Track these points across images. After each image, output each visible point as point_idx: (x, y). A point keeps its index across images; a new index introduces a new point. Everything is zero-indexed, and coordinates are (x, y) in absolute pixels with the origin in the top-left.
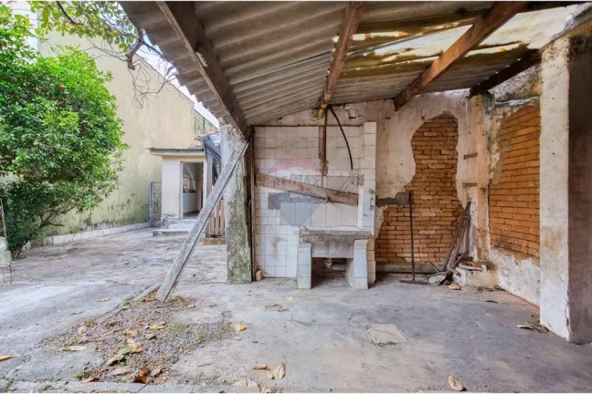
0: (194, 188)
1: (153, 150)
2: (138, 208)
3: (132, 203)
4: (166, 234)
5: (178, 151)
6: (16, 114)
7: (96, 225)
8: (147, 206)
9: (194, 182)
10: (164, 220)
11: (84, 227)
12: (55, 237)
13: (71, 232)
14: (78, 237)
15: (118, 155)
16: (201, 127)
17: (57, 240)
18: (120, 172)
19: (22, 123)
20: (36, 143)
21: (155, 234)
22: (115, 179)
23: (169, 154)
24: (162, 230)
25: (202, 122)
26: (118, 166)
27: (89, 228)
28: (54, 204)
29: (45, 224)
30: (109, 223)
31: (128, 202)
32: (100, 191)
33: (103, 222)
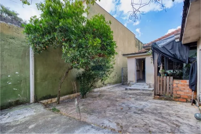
0: (139, 69)
1: (124, 55)
2: (118, 78)
3: (116, 76)
4: (130, 89)
5: (134, 54)
6: (79, 43)
7: (106, 85)
8: (121, 77)
9: (139, 67)
10: (129, 83)
11: (102, 85)
12: (95, 89)
13: (99, 87)
14: (101, 89)
15: (113, 58)
16: (138, 44)
17: (96, 90)
18: (114, 65)
19: (82, 47)
20: (86, 55)
21: (126, 89)
22: (112, 68)
23: (130, 56)
24: (129, 87)
25: (138, 42)
26: (113, 62)
27: (104, 86)
28: (94, 79)
29: (92, 86)
30: (110, 84)
31: (115, 76)
32: (108, 73)
33: (108, 83)
